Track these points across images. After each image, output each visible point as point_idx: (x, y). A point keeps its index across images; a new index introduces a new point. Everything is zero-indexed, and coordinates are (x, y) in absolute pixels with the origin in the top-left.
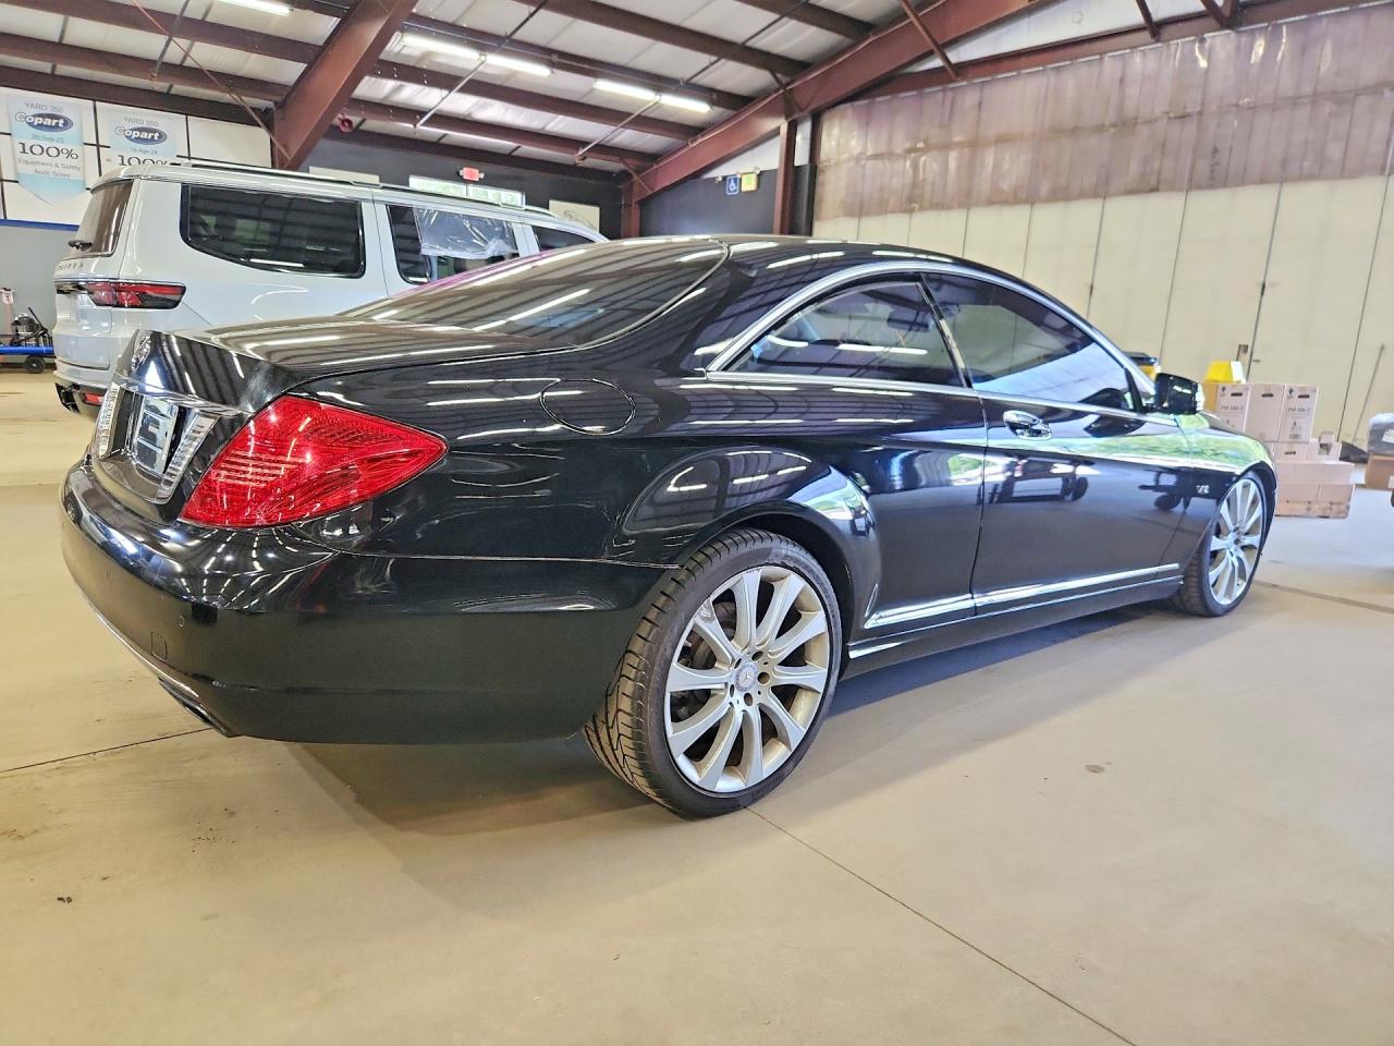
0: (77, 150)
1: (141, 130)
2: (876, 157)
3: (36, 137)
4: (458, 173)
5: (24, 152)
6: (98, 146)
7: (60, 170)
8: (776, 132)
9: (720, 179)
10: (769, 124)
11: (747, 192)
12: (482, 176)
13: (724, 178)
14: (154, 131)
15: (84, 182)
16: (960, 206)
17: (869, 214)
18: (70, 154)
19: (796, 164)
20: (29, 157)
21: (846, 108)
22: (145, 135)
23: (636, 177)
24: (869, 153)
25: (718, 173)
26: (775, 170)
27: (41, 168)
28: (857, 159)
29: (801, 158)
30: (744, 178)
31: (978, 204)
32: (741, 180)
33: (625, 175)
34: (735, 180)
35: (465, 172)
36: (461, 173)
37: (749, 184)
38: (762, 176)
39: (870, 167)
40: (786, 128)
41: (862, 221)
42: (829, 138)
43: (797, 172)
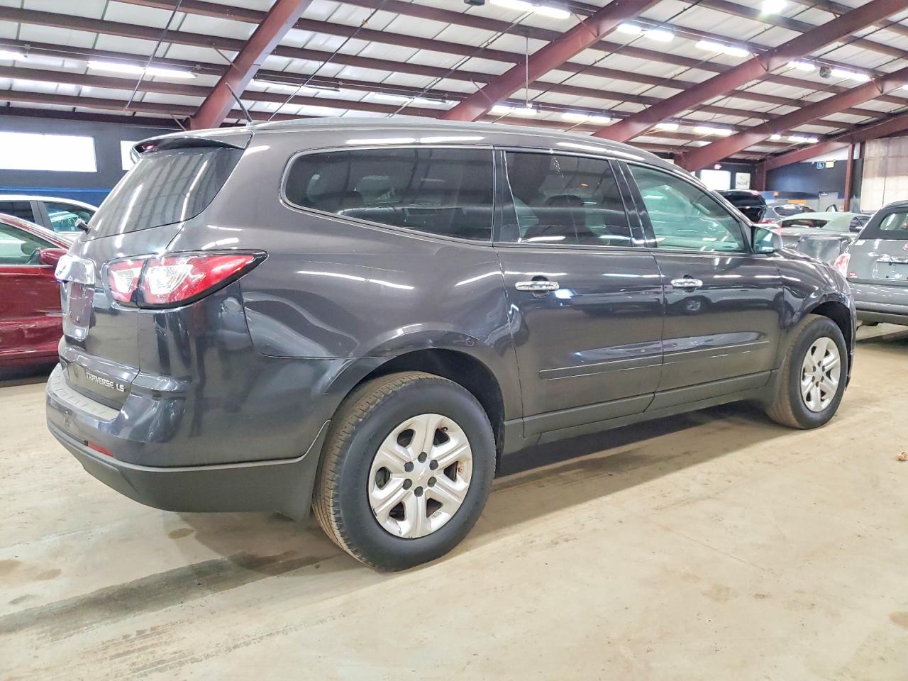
2: (893, 157)
8: (847, 147)
9: (813, 163)
10: (839, 145)
11: (828, 168)
12: (721, 167)
13: (816, 163)
17: (890, 176)
19: (854, 158)
21: (879, 140)
23: (769, 161)
24: (890, 155)
26: (846, 161)
28: (884, 157)
29: (856, 156)
30: (827, 163)
33: (761, 161)
34: (822, 164)
36: (714, 167)
37: (830, 165)
38: (836, 162)
39: (890, 160)
40: (851, 146)
41: (887, 179)
42: (870, 150)
43: (854, 162)
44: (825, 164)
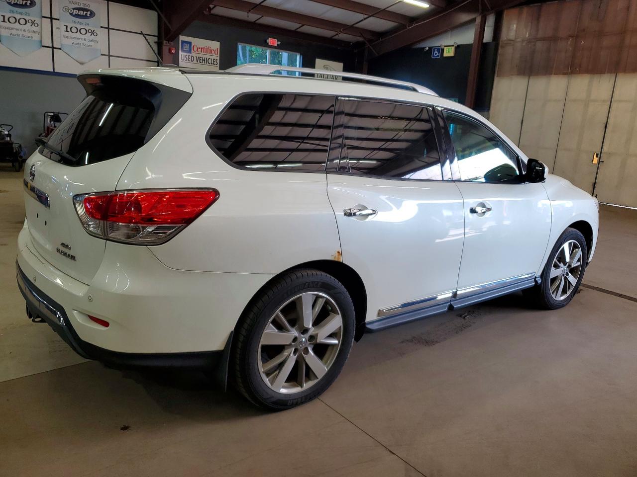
0: (38, 21)
1: (79, 9)
2: (543, 39)
3: (12, 12)
4: (266, 41)
5: (4, 21)
6: (51, 18)
7: (26, 34)
8: (473, 20)
9: (427, 48)
10: (465, 17)
11: (446, 57)
12: (279, 43)
13: (430, 48)
14: (87, 10)
15: (41, 41)
16: (610, 72)
17: (536, 74)
18: (33, 23)
19: (485, 41)
20: (7, 24)
22: (81, 13)
23: (368, 45)
24: (541, 34)
25: (426, 45)
26: (469, 46)
27: (14, 32)
28: (530, 41)
29: (488, 37)
30: (445, 48)
31: (625, 71)
32: (444, 49)
34: (438, 50)
35: (270, 41)
36: (268, 41)
37: (449, 53)
38: (458, 48)
39: (539, 44)
40: (478, 20)
41: (531, 77)
42: (509, 29)
43: (485, 46)
44: (443, 50)
